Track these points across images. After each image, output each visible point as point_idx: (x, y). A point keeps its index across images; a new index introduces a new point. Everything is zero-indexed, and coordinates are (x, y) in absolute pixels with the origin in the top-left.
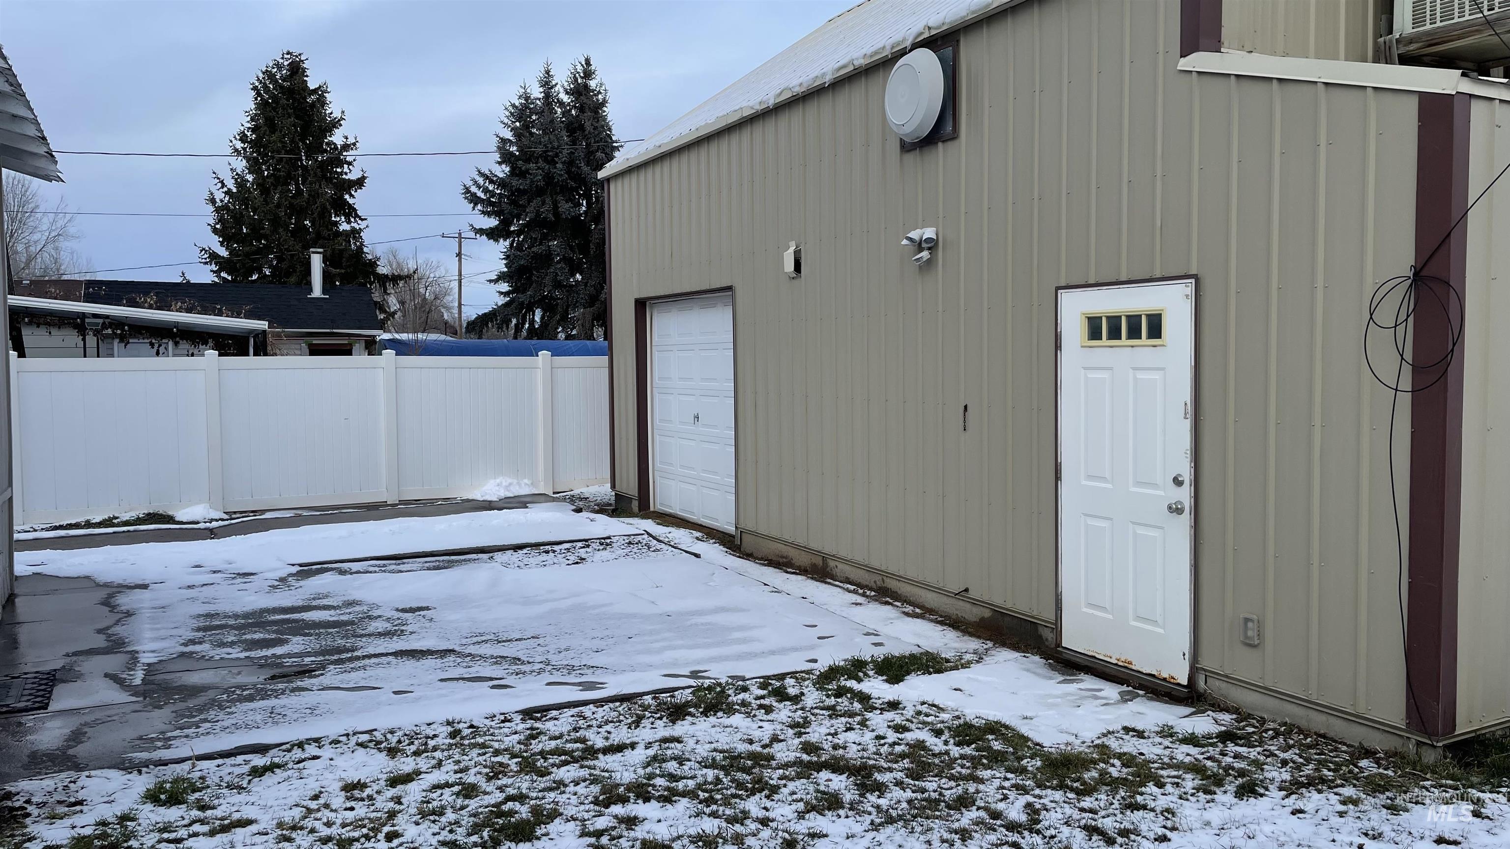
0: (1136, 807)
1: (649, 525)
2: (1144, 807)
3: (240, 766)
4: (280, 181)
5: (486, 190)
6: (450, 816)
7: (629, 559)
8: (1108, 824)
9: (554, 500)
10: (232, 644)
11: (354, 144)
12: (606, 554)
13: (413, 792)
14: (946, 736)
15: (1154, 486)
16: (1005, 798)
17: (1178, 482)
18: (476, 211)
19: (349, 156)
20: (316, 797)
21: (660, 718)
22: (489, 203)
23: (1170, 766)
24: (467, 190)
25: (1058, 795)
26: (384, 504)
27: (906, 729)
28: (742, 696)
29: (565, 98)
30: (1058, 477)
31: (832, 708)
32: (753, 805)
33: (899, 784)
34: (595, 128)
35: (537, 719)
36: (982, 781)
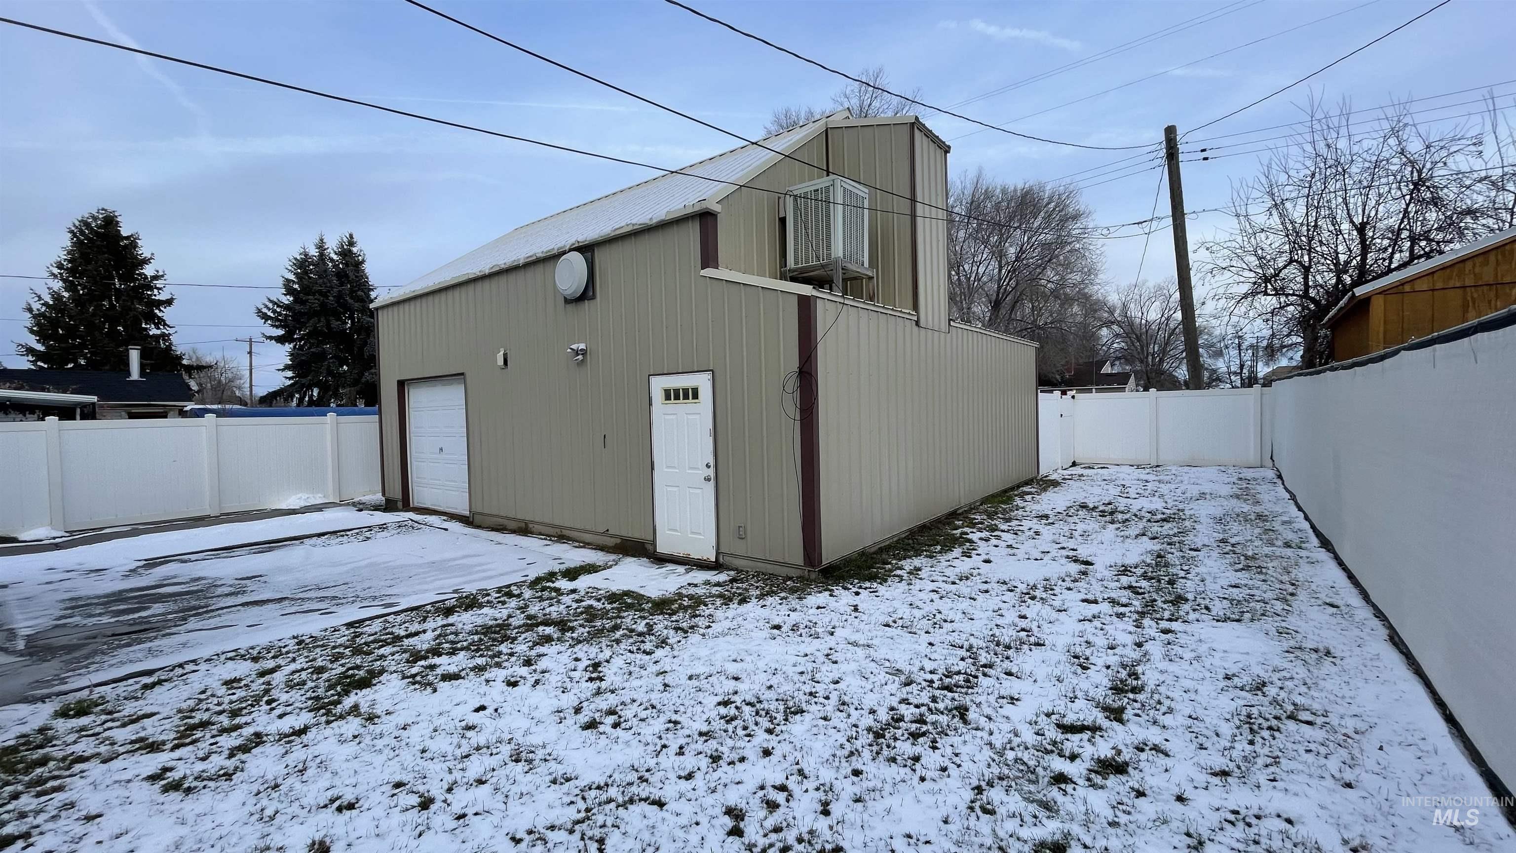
0: (696, 616)
1: (411, 515)
2: (700, 615)
3: (132, 685)
4: (93, 297)
5: (274, 312)
6: (310, 684)
7: (401, 535)
8: (685, 625)
9: (341, 505)
10: (100, 615)
11: (162, 276)
12: (385, 534)
13: (278, 678)
14: (603, 600)
15: (698, 469)
16: (636, 622)
17: (708, 466)
18: (266, 325)
19: (159, 283)
20: (203, 692)
21: (439, 616)
22: (277, 319)
23: (710, 597)
24: (259, 311)
25: (661, 617)
26: (209, 516)
27: (582, 601)
28: (486, 599)
29: (335, 257)
30: (653, 469)
31: (541, 597)
32: (504, 648)
33: (581, 626)
34: (356, 277)
35: (357, 627)
36: (624, 618)
